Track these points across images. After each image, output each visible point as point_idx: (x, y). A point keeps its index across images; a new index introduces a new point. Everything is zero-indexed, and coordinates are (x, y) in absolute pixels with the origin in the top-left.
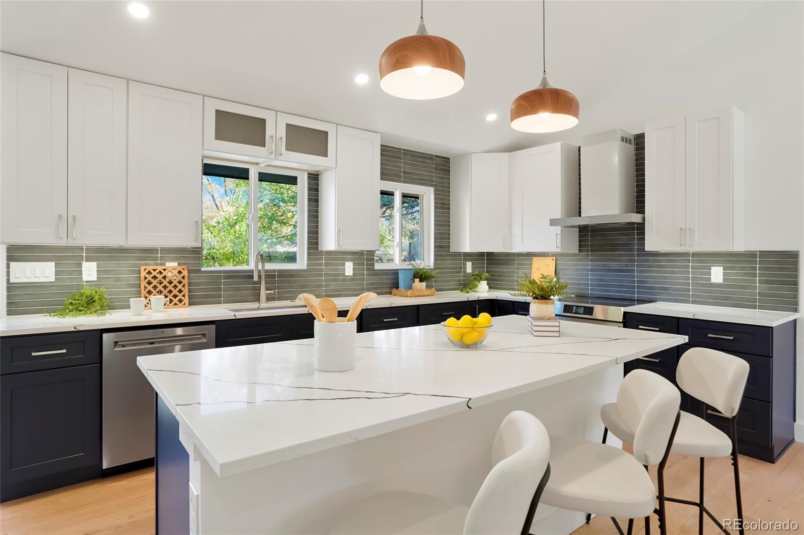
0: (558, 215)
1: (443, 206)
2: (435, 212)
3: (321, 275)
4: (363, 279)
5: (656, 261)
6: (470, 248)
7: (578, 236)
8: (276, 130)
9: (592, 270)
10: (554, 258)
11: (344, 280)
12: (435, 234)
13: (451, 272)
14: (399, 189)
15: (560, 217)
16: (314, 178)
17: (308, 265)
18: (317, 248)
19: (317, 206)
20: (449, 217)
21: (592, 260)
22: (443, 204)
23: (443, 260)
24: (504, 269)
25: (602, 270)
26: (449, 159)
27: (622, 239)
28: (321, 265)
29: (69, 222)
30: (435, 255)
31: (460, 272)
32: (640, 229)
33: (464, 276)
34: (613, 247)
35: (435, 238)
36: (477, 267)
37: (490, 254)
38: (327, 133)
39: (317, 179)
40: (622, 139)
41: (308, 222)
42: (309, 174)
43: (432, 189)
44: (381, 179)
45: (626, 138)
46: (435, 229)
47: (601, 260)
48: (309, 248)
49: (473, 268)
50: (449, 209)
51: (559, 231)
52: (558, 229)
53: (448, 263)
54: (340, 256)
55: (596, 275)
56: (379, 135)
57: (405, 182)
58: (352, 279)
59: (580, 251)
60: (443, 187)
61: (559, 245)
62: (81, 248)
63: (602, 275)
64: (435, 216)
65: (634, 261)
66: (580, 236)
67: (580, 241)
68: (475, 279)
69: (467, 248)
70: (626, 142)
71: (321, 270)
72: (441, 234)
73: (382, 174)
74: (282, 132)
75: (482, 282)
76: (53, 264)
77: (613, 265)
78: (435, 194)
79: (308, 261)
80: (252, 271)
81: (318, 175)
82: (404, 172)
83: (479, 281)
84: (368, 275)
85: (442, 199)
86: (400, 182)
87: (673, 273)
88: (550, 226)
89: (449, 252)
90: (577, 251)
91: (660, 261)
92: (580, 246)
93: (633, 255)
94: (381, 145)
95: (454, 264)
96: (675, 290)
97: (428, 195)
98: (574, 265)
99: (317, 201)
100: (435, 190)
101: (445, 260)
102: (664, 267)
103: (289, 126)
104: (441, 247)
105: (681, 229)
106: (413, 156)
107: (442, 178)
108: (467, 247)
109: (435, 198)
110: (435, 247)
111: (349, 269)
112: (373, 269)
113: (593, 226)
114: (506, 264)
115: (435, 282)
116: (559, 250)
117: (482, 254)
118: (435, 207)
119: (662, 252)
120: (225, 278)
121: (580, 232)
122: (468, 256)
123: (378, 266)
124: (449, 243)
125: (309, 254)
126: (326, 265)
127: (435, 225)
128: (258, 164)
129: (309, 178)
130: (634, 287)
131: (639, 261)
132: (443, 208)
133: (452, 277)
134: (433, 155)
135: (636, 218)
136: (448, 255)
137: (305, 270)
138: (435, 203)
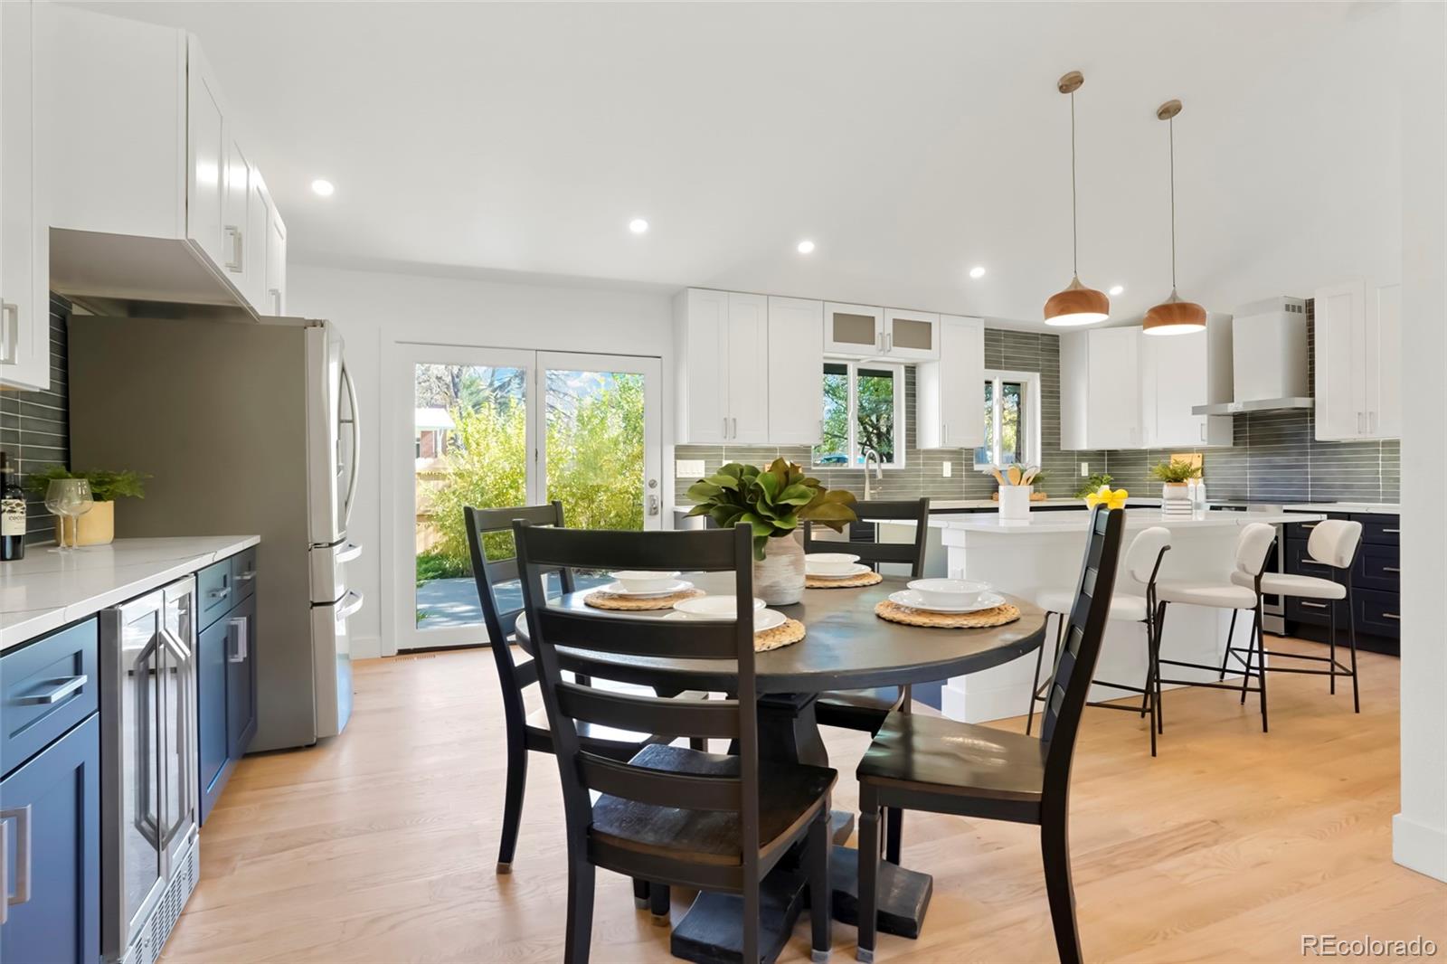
0: (1203, 400)
1: (1052, 394)
2: (1042, 403)
3: (919, 476)
4: (962, 482)
5: (1335, 453)
6: (1088, 445)
7: (1232, 426)
8: (884, 327)
9: (1251, 468)
10: (1201, 455)
11: (943, 482)
12: (1042, 428)
13: (1062, 475)
14: (999, 377)
15: (1206, 404)
16: (911, 370)
17: (907, 465)
18: (915, 447)
19: (915, 401)
20: (1059, 408)
21: (1251, 456)
22: (1051, 392)
23: (1052, 460)
24: (1132, 471)
25: (1265, 467)
26: (1058, 336)
27: (1289, 428)
28: (919, 465)
29: (730, 425)
30: (1043, 455)
31: (1073, 475)
32: (1307, 415)
33: (1078, 480)
34: (1279, 438)
35: (1043, 434)
36: (1096, 470)
37: (1111, 453)
38: (930, 324)
39: (914, 372)
40: (1287, 308)
41: (907, 419)
42: (906, 367)
43: (1038, 375)
44: (986, 367)
45: (1294, 306)
46: (1042, 423)
47: (1264, 455)
48: (907, 447)
49: (1089, 470)
50: (1059, 398)
51: (1205, 422)
52: (1204, 418)
53: (1058, 464)
54: (937, 455)
55: (1256, 474)
56: (982, 321)
57: (1006, 369)
58: (951, 481)
59: (1234, 444)
60: (1051, 371)
61: (1205, 437)
62: (721, 448)
63: (1267, 473)
64: (1042, 407)
65: (1306, 454)
66: (1235, 427)
67: (1235, 432)
68: (1093, 483)
69: (1084, 445)
70: (1294, 311)
71: (919, 470)
72: (1049, 428)
73: (986, 361)
74: (889, 329)
75: (1103, 486)
76: (703, 462)
77: (1279, 460)
78: (1042, 381)
79: (907, 459)
80: (863, 471)
81: (914, 368)
82: (1006, 358)
83: (1099, 486)
84: (967, 476)
85: (1050, 387)
86: (1000, 368)
87: (1357, 466)
88: (1193, 414)
89: (1059, 449)
90: (1231, 445)
91: (1340, 453)
92: (1235, 438)
93: (1306, 447)
94: (986, 329)
95: (1064, 465)
96: (1359, 487)
97: (1033, 382)
98: (1226, 462)
99: (914, 395)
100: (1042, 376)
101: (1055, 460)
102: (1346, 460)
103: (895, 321)
104: (1049, 444)
105: (1359, 414)
106: (1015, 337)
107: (1049, 361)
108: (1083, 443)
109: (1042, 386)
110: (1043, 444)
111: (947, 469)
112: (972, 470)
113: (1253, 413)
114: (1135, 464)
115: (1043, 486)
116: (1204, 444)
117: (1101, 453)
118: (1042, 397)
119: (1343, 442)
120: (833, 477)
121: (1235, 420)
122: (1084, 455)
123: (977, 467)
124: (1059, 439)
125: (907, 453)
126: (924, 464)
127: (1043, 418)
128: (859, 360)
129: (906, 371)
130: (1307, 486)
131: (1312, 454)
132: (1051, 397)
133: (1063, 481)
134: (1038, 334)
135: (1303, 402)
136: (1057, 455)
137: (903, 471)
138: (1042, 391)
